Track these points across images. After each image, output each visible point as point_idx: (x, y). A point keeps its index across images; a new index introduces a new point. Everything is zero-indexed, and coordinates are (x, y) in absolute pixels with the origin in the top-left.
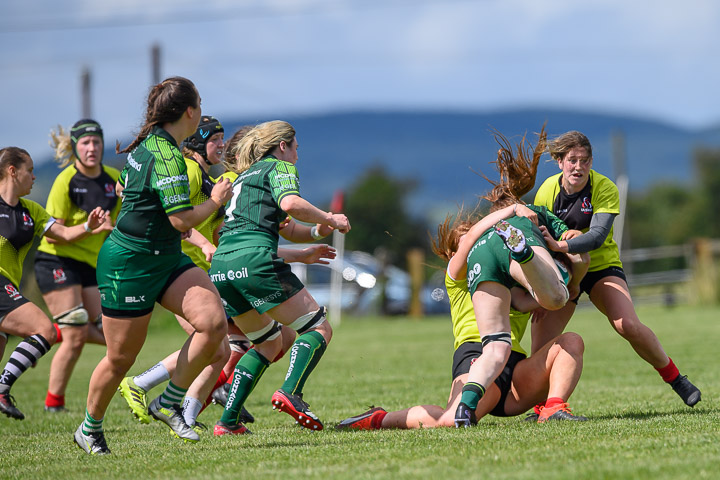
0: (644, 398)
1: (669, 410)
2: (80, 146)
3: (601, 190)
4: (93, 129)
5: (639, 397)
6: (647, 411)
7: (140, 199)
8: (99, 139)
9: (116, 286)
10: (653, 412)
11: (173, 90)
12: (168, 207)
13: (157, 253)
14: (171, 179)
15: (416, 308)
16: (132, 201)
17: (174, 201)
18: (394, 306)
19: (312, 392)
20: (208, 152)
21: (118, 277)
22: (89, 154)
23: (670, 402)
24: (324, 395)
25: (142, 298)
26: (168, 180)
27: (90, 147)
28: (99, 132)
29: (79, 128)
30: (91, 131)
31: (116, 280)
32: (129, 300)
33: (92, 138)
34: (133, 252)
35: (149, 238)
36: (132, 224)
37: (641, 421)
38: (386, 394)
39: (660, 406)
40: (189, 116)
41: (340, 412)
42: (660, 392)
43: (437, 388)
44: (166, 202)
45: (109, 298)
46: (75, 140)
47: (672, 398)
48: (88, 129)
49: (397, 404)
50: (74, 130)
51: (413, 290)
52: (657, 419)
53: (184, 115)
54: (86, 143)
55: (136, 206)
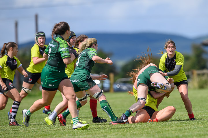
0: (178, 116)
1: (185, 119)
2: (39, 39)
3: (178, 57)
4: (43, 35)
5: (176, 115)
6: (178, 119)
7: (55, 55)
8: (44, 38)
9: (46, 81)
10: (180, 120)
11: (62, 25)
12: (63, 56)
13: (59, 71)
14: (65, 49)
15: (112, 90)
16: (53, 56)
17: (66, 54)
18: (106, 89)
19: (82, 114)
20: (71, 42)
21: (47, 78)
22: (41, 42)
23: (185, 117)
24: (85, 115)
25: (54, 85)
26: (64, 49)
27: (42, 40)
28: (44, 35)
29: (38, 34)
30: (42, 35)
31: (46, 79)
32: (50, 85)
33: (42, 37)
34: (53, 71)
35: (58, 67)
36: (53, 63)
37: (177, 122)
38: (103, 115)
39: (182, 118)
40: (67, 33)
41: (90, 120)
42: (182, 114)
43: (118, 113)
44: (63, 55)
45: (44, 84)
46: (37, 38)
47: (185, 116)
48: (41, 35)
49: (106, 117)
50: (37, 35)
51: (111, 84)
52: (181, 122)
53: (66, 33)
54: (40, 39)
55: (54, 57)
